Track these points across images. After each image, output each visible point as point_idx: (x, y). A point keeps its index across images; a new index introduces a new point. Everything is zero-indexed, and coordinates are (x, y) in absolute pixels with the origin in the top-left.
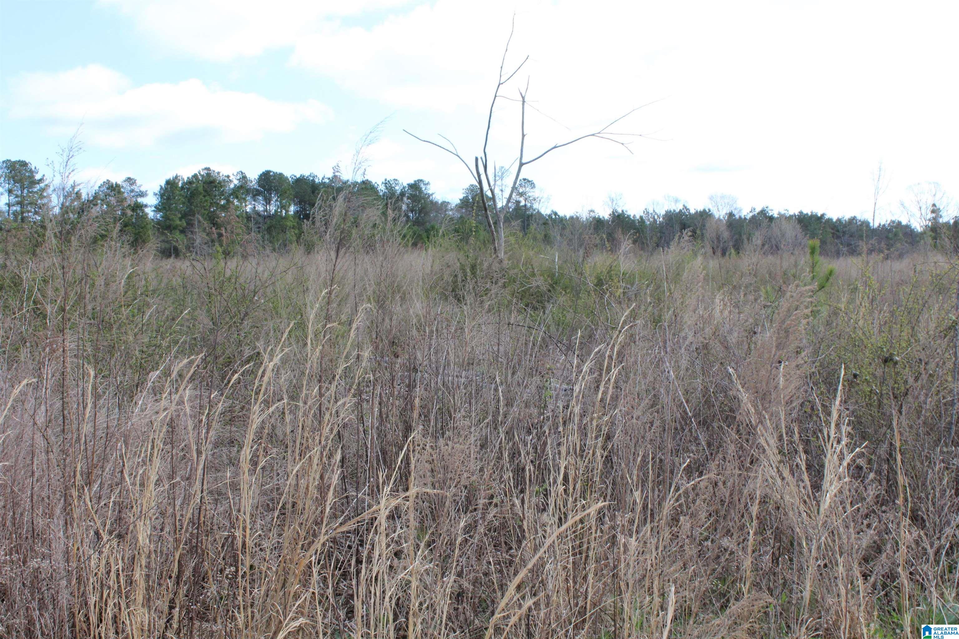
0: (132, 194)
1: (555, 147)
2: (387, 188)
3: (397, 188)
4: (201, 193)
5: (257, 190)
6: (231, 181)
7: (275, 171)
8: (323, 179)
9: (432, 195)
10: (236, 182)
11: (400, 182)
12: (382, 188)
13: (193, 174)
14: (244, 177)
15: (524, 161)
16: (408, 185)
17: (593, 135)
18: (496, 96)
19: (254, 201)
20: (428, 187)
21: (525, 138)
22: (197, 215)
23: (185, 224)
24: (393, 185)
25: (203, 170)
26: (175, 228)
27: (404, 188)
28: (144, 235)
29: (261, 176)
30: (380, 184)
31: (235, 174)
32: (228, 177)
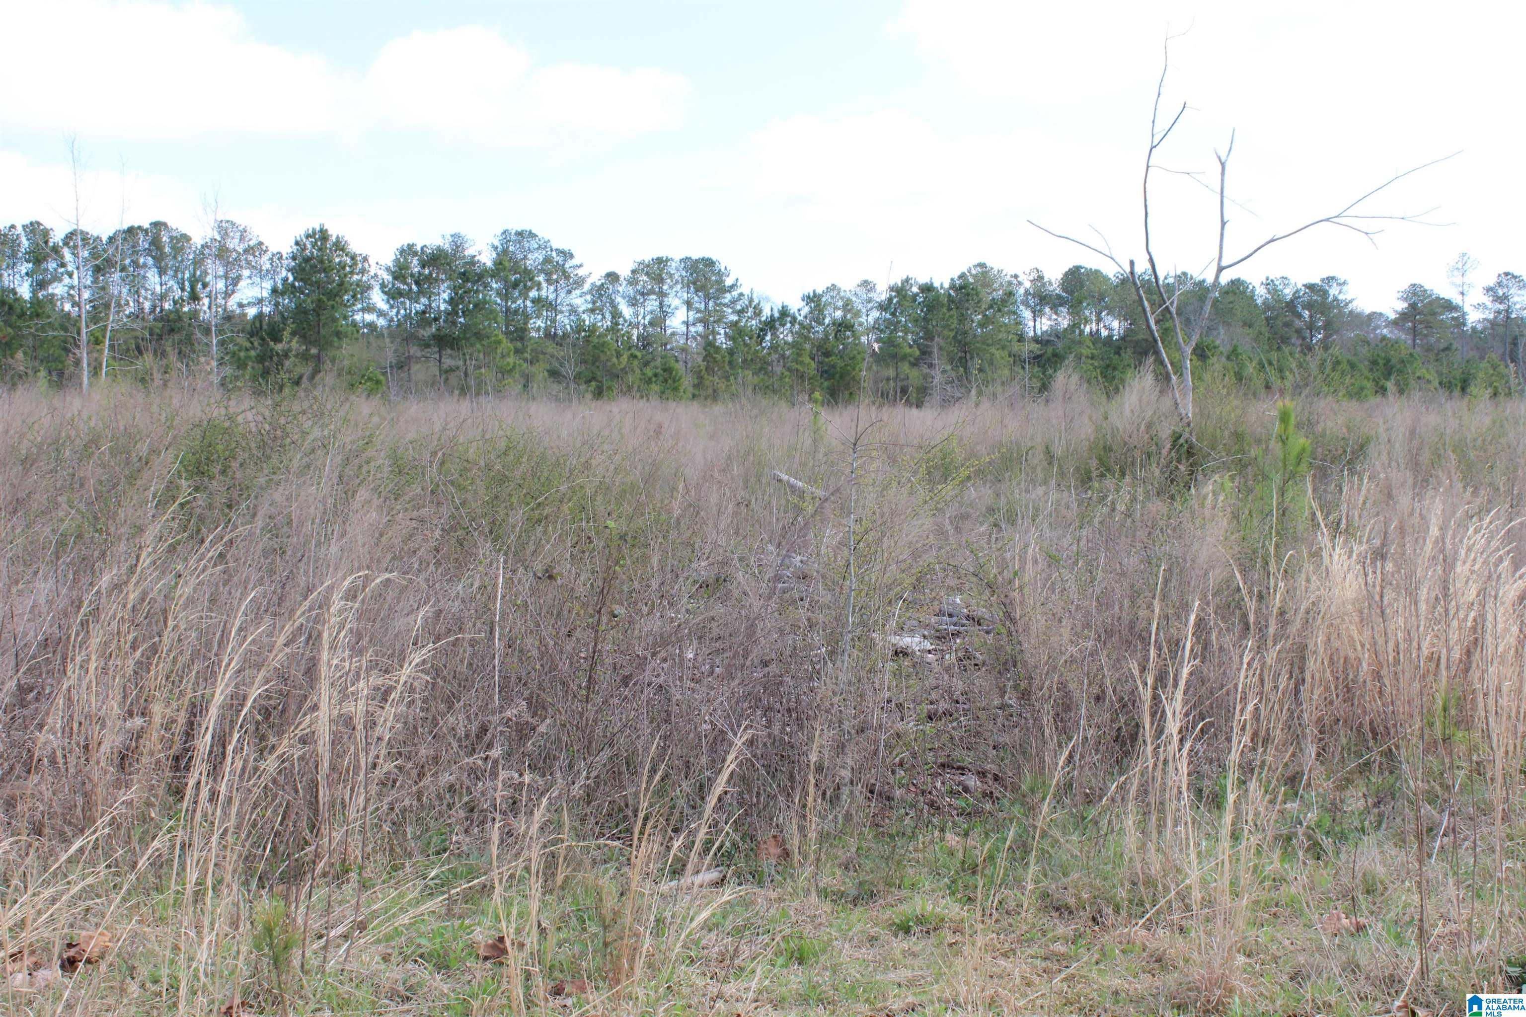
0: (869, 306)
1: (1272, 241)
2: (1269, 293)
3: (1287, 291)
4: (943, 305)
5: (1059, 297)
6: (1020, 284)
7: (1089, 266)
8: (1166, 278)
9: (1350, 302)
10: (1028, 285)
11: (1292, 282)
12: (1261, 293)
13: (959, 273)
14: (1041, 278)
15: (1224, 263)
16: (1305, 286)
17: (1328, 220)
18: (1148, 167)
19: (1056, 313)
20: (1345, 288)
21: (1226, 226)
22: (936, 339)
23: (918, 353)
24: (1280, 287)
25: (975, 266)
26: (904, 358)
27: (1297, 291)
28: (854, 369)
29: (1066, 274)
30: (1257, 284)
31: (1027, 272)
32: (1016, 276)
